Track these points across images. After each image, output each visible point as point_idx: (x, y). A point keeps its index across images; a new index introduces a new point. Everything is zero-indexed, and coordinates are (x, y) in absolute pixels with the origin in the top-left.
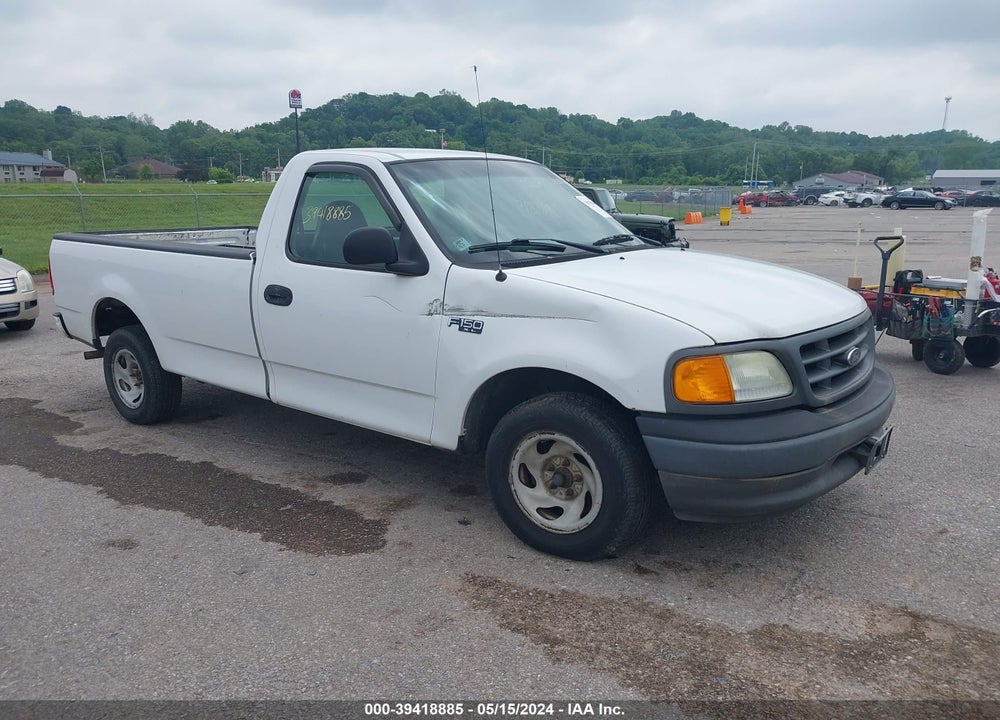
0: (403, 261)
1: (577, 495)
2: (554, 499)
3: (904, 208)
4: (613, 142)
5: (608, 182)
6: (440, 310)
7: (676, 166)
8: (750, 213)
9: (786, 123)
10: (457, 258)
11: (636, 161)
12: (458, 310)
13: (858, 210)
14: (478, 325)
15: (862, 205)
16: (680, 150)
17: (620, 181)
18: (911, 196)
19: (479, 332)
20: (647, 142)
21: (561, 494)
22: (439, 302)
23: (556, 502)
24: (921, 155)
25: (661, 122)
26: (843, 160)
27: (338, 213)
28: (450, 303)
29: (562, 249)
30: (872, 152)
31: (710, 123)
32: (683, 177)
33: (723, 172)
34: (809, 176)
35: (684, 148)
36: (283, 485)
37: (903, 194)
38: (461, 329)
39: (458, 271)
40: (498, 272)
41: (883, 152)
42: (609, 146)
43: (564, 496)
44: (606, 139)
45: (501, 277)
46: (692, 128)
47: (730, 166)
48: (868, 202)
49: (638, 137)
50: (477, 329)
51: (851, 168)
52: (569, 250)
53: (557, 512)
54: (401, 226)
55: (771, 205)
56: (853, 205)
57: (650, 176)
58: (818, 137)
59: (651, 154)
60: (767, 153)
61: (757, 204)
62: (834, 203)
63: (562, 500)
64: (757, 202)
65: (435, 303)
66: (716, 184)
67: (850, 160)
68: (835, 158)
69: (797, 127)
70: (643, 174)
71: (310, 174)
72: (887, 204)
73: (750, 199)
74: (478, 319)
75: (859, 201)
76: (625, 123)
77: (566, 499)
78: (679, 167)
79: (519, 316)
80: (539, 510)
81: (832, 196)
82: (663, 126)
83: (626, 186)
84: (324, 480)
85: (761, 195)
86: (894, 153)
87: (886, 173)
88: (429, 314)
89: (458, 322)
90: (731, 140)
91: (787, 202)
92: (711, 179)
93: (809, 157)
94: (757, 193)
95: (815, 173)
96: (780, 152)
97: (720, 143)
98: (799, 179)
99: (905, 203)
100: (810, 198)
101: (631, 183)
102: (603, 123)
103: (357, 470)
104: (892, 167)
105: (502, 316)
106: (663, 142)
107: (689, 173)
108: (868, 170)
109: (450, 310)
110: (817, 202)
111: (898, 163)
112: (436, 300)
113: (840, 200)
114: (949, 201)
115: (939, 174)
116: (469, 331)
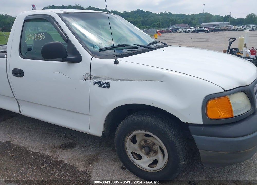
0: (70, 57)
1: (158, 151)
2: (152, 158)
3: (198, 33)
6: (89, 78)
7: (139, 24)
8: (161, 35)
9: (166, 12)
10: (94, 54)
12: (98, 77)
13: (187, 33)
14: (108, 84)
15: (188, 32)
16: (140, 20)
18: (199, 29)
19: (109, 87)
20: (132, 17)
21: (152, 154)
22: (88, 75)
23: (153, 158)
24: (198, 19)
26: (180, 21)
27: (40, 36)
28: (94, 75)
29: (137, 48)
30: (187, 19)
31: (147, 12)
32: (141, 27)
33: (151, 25)
34: (172, 25)
35: (141, 19)
36: (41, 152)
37: (197, 29)
38: (100, 86)
39: (96, 60)
40: (114, 60)
41: (190, 19)
43: (154, 154)
45: (116, 63)
46: (143, 13)
47: (153, 23)
48: (189, 31)
49: (129, 16)
50: (107, 86)
51: (182, 23)
52: (140, 48)
53: (155, 162)
54: (68, 41)
55: (165, 33)
56: (185, 32)
58: (174, 15)
60: (162, 20)
61: (162, 33)
62: (181, 32)
63: (154, 156)
64: (162, 32)
65: (87, 75)
66: (150, 28)
67: (182, 21)
68: (178, 20)
69: (168, 13)
71: (26, 20)
72: (194, 32)
73: (160, 31)
74: (107, 81)
75: (187, 31)
76: (125, 13)
77: (156, 155)
78: (140, 24)
79: (126, 80)
80: (149, 166)
81: (180, 30)
82: (135, 13)
84: (58, 147)
85: (163, 30)
86: (192, 19)
87: (191, 24)
88: (84, 80)
89: (98, 83)
90: (153, 16)
91: (169, 32)
92: (148, 27)
93: (172, 20)
94: (162, 30)
95: (174, 24)
96: (165, 19)
97: (150, 17)
98: (170, 26)
99: (198, 31)
100: (175, 31)
102: (119, 13)
103: (71, 141)
104: (192, 22)
105: (119, 80)
106: (135, 18)
107: (143, 26)
108: (186, 23)
109: (94, 78)
110: (177, 32)
111: (193, 21)
112: (87, 74)
113: (182, 31)
114: (208, 30)
115: (203, 24)
116: (104, 87)
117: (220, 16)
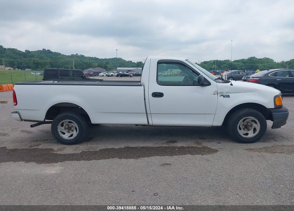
4: (24, 57)
5: (26, 70)
6: (217, 93)
7: (48, 65)
9: (77, 54)
11: (34, 63)
12: (222, 93)
14: (229, 95)
15: (111, 76)
17: (30, 70)
18: (123, 74)
19: (229, 97)
20: (36, 57)
24: (112, 64)
25: (39, 52)
26: (95, 64)
28: (219, 91)
30: (101, 62)
31: (55, 53)
33: (62, 67)
34: (87, 69)
35: (49, 60)
37: (121, 73)
40: (231, 83)
41: (104, 63)
42: (24, 59)
44: (22, 56)
46: (50, 54)
47: (64, 65)
49: (33, 56)
50: (228, 96)
51: (97, 67)
56: (109, 76)
57: (40, 68)
58: (86, 58)
59: (39, 62)
62: (103, 76)
67: (97, 64)
68: (93, 64)
69: (80, 55)
70: (37, 67)
72: (118, 76)
74: (228, 94)
76: (28, 52)
77: (248, 131)
81: (102, 74)
82: (40, 53)
83: (32, 71)
86: (107, 63)
88: (214, 94)
89: (223, 95)
90: (62, 58)
93: (86, 63)
96: (77, 62)
97: (60, 59)
98: (85, 69)
99: (122, 76)
100: (96, 74)
101: (33, 70)
102: (19, 51)
105: (234, 93)
106: (41, 58)
108: (102, 67)
109: (219, 93)
110: (98, 75)
111: (108, 66)
112: (216, 91)
113: (105, 75)
114: (131, 75)
115: (118, 68)
116: (227, 97)
117: (133, 62)
